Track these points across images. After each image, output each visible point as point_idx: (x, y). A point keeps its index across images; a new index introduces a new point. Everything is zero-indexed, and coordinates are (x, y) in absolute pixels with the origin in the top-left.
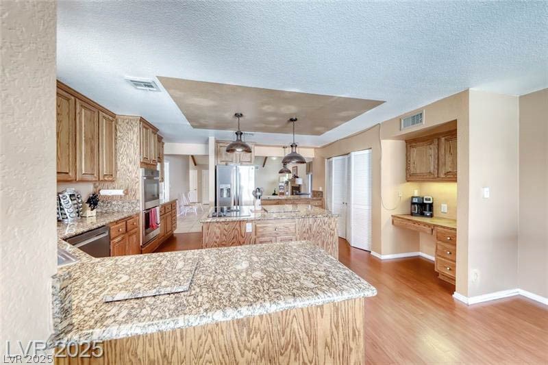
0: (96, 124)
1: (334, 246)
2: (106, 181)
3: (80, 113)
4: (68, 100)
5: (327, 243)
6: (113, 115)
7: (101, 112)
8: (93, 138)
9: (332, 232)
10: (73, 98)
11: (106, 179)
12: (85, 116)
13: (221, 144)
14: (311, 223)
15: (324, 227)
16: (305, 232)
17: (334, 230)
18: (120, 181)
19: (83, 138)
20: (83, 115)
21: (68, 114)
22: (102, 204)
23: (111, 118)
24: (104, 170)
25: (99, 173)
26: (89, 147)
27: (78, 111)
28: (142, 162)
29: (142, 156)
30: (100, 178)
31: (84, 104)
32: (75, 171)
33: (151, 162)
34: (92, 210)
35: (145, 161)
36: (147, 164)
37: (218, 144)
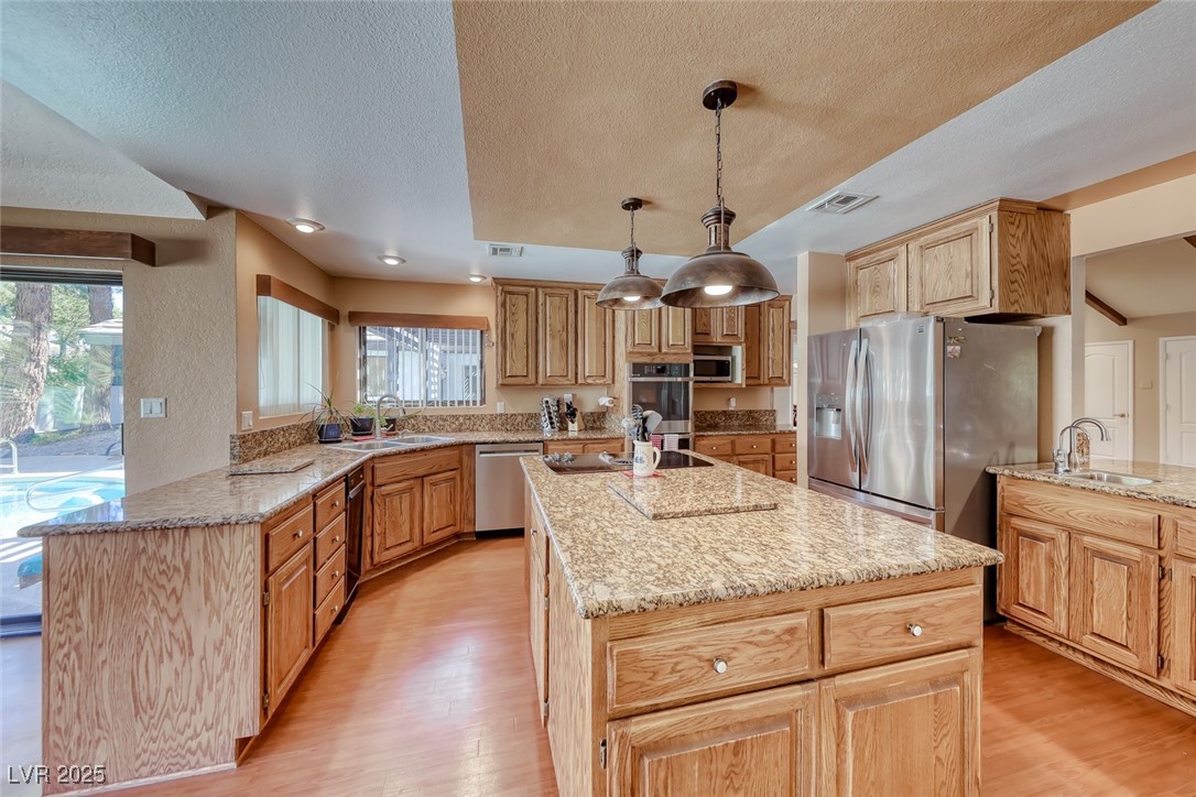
0: (571, 310)
2: (590, 384)
3: (544, 304)
4: (527, 295)
8: (566, 328)
11: (590, 381)
18: (616, 385)
19: (549, 334)
20: (549, 304)
21: (527, 310)
22: (608, 418)
24: (588, 368)
25: (576, 374)
26: (557, 342)
27: (541, 301)
28: (631, 353)
29: (630, 342)
30: (580, 381)
31: (548, 290)
32: (537, 372)
33: (664, 350)
34: (573, 422)
35: (636, 350)
36: (650, 354)
37: (853, 264)
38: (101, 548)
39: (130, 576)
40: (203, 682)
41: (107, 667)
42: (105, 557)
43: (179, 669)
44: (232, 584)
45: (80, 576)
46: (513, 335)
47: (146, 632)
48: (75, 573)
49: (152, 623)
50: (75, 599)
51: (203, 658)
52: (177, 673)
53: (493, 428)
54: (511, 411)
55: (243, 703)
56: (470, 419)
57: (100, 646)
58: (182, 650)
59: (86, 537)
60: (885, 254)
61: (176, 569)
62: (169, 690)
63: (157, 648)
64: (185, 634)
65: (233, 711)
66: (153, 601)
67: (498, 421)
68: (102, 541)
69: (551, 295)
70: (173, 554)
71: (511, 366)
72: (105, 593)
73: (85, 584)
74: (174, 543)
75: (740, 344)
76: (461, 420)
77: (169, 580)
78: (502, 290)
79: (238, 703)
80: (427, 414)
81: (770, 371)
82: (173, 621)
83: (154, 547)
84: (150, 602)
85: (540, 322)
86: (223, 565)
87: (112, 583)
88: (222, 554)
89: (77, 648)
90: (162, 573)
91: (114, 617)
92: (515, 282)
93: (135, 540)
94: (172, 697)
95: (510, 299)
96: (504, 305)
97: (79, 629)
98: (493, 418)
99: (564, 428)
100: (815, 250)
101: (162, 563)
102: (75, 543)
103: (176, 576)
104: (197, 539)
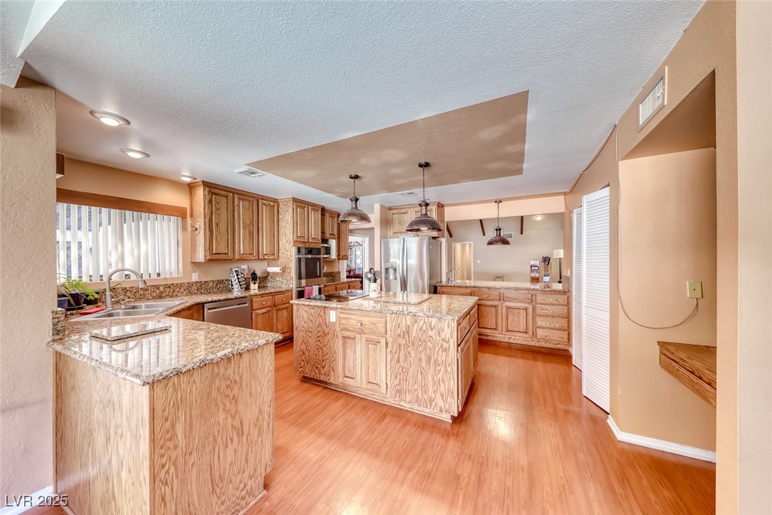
0: (255, 211)
1: (449, 369)
2: (266, 259)
3: (239, 205)
4: (227, 197)
5: (435, 361)
6: (276, 201)
7: (260, 201)
8: (252, 223)
9: (445, 345)
10: (231, 194)
11: (266, 257)
12: (243, 206)
13: (394, 211)
14: (408, 323)
15: (430, 333)
16: (399, 335)
17: (448, 342)
18: (281, 259)
19: (241, 225)
20: (241, 206)
21: (227, 208)
22: (271, 280)
23: (271, 203)
24: (265, 249)
25: (258, 253)
26: (247, 231)
27: (236, 204)
28: (296, 241)
29: (295, 235)
30: (261, 257)
31: (242, 197)
32: (234, 252)
33: (310, 241)
34: (255, 284)
35: (299, 240)
36: (304, 242)
37: (391, 211)
38: (192, 380)
39: (209, 393)
40: (248, 450)
41: (195, 466)
42: (194, 385)
43: (236, 448)
44: (262, 382)
45: (177, 407)
46: (217, 224)
47: (219, 431)
48: (174, 404)
49: (222, 423)
50: (173, 426)
51: (249, 434)
52: (235, 451)
53: (190, 293)
54: (204, 279)
55: (267, 453)
56: (170, 287)
57: (191, 453)
58: (238, 435)
59: (181, 376)
60: (403, 211)
61: (235, 382)
62: (231, 464)
63: (224, 439)
64: (239, 423)
65: (263, 459)
66: (223, 408)
67: (194, 287)
68: (192, 375)
69: (243, 200)
70: (234, 372)
71: (217, 247)
72: (194, 412)
73: (180, 411)
74: (235, 365)
75: (335, 239)
76: (162, 289)
77: (231, 390)
78: (209, 191)
79: (265, 454)
80: (127, 286)
81: (342, 253)
82: (233, 417)
83: (224, 370)
84: (221, 409)
85: (236, 217)
86: (258, 371)
87: (199, 403)
88: (258, 364)
89: (175, 463)
90: (228, 386)
91: (200, 429)
92: (218, 187)
93: (213, 369)
94: (233, 467)
95: (215, 198)
96: (210, 202)
97: (176, 447)
98: (190, 285)
99: (248, 288)
100: (383, 204)
101: (228, 379)
102: (174, 383)
103: (235, 387)
104: (246, 358)
